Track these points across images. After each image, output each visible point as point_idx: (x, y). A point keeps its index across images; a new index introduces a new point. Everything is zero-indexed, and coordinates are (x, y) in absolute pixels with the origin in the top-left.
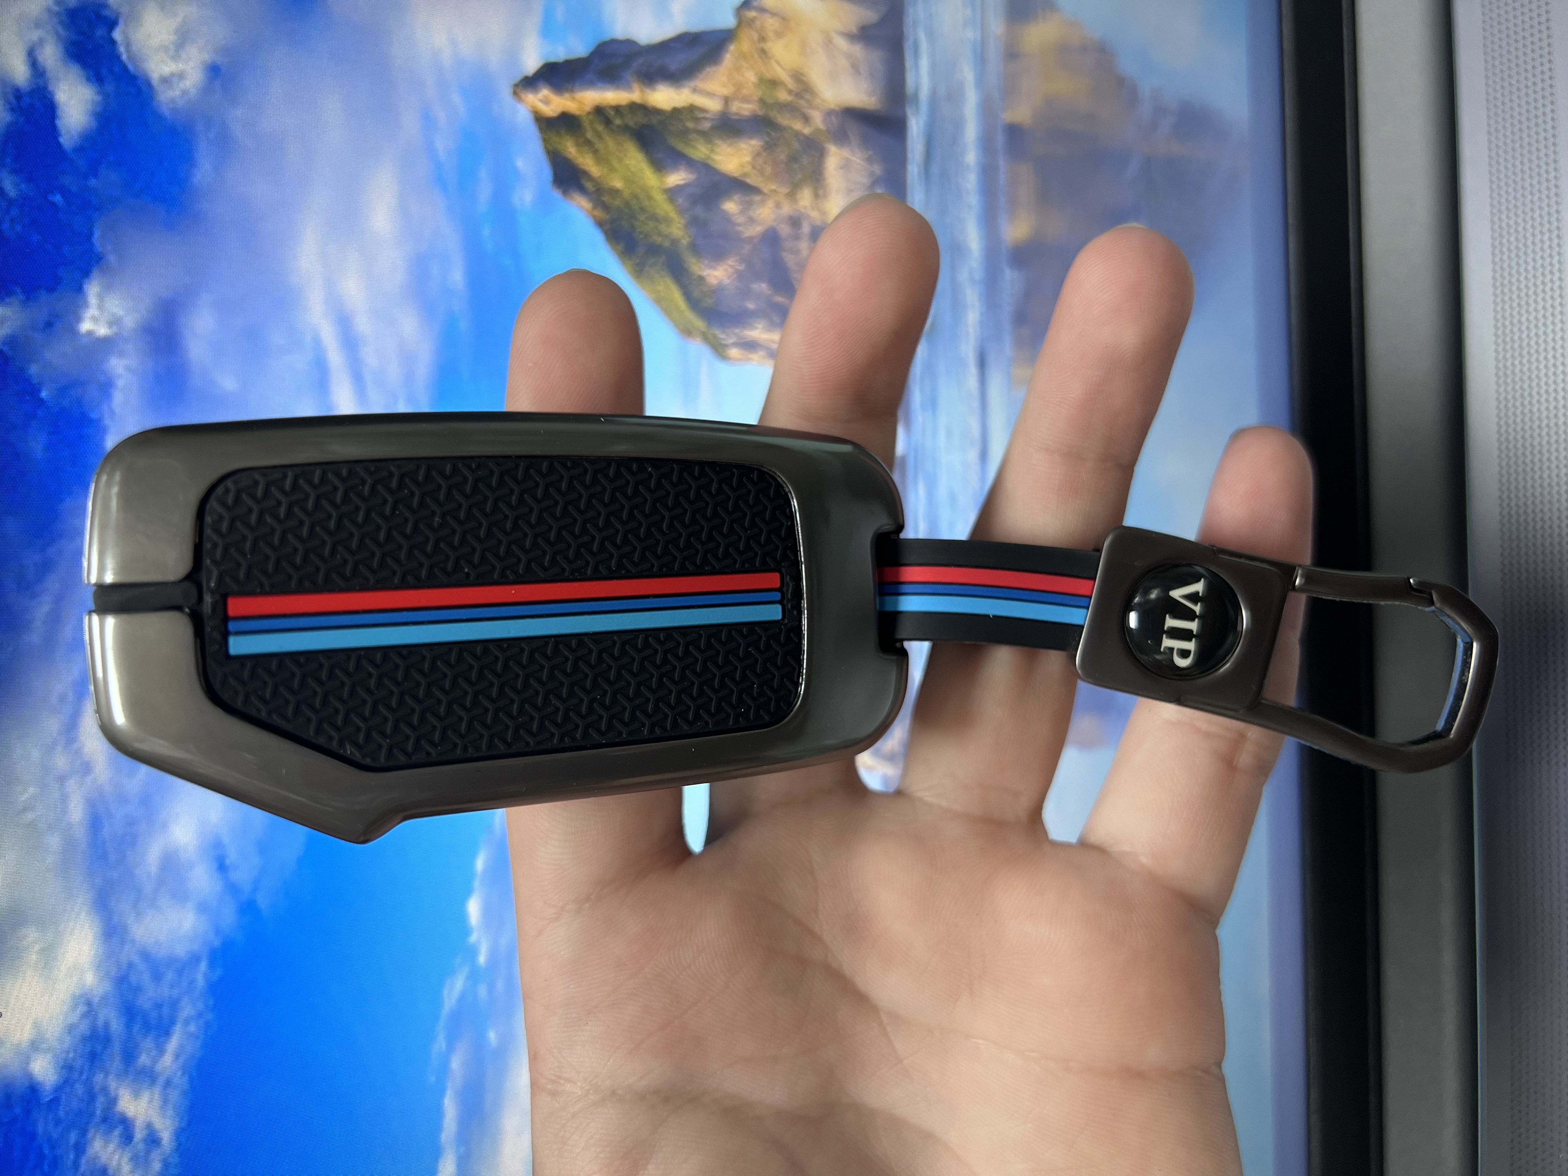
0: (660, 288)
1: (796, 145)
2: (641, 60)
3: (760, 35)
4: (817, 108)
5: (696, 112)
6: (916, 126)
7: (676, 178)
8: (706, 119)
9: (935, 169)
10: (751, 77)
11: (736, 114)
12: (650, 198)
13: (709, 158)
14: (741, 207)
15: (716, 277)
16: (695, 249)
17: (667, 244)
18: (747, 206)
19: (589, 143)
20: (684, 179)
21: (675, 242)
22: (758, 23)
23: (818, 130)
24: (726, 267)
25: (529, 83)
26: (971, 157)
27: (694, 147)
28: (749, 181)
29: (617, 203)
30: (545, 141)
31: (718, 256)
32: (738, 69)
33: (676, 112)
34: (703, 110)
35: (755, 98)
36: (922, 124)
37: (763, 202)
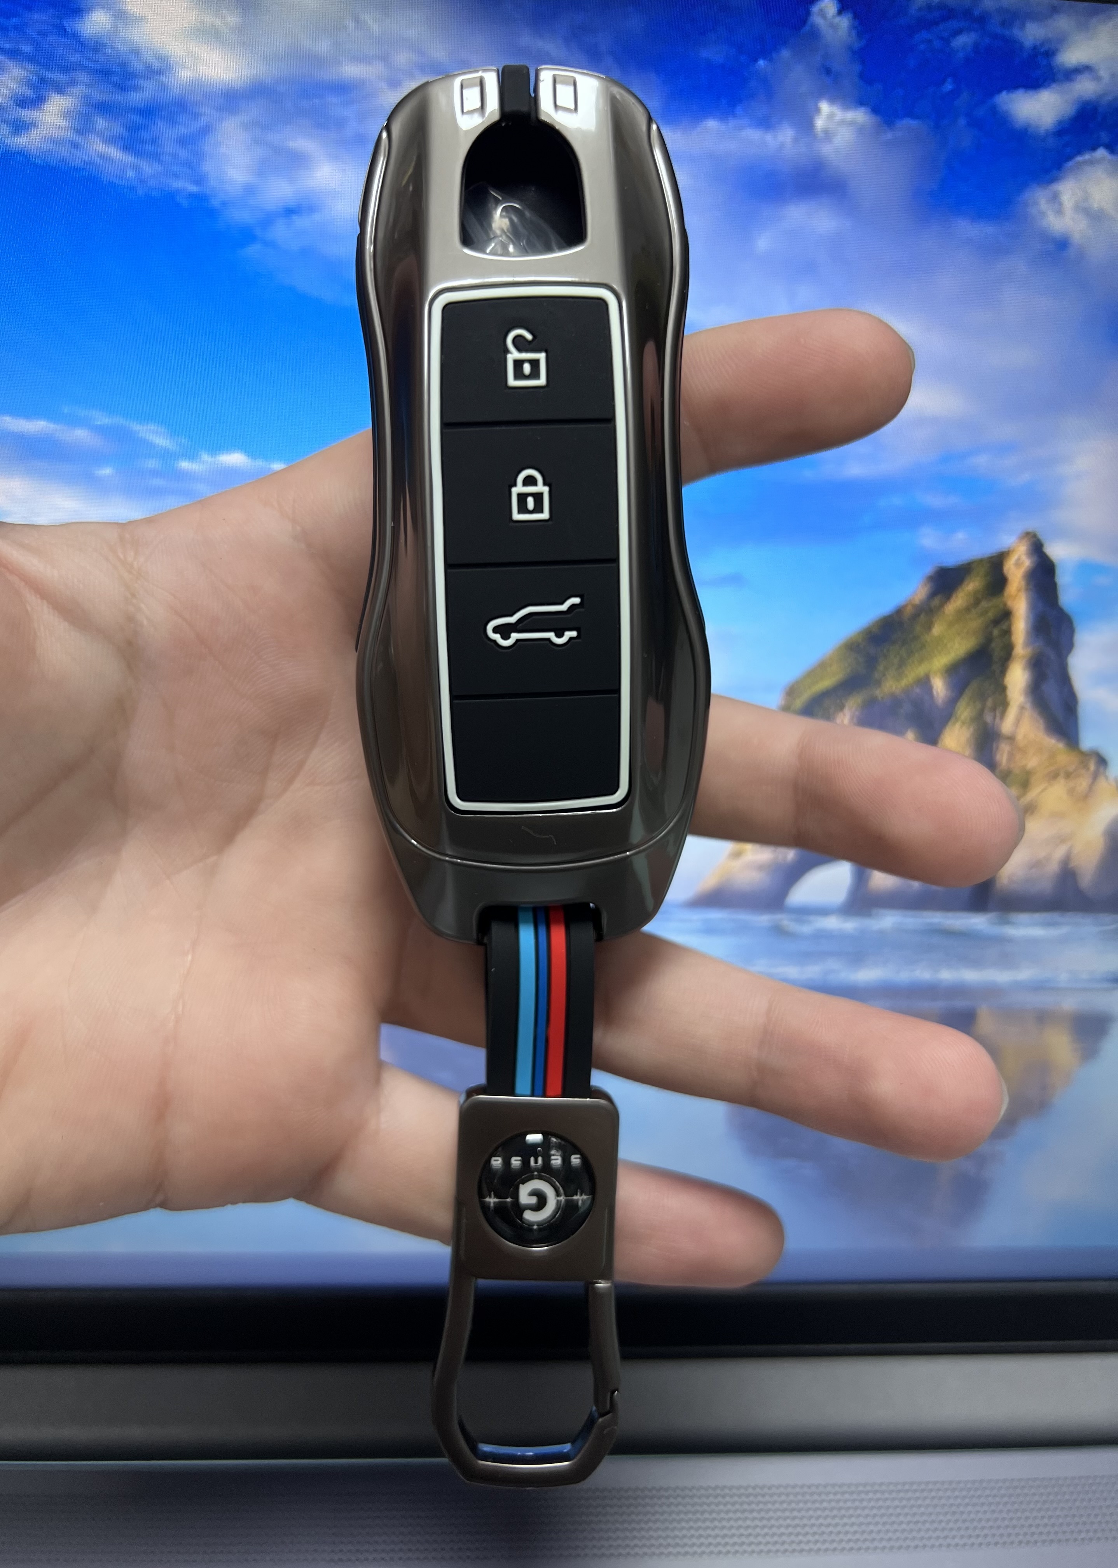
0: (833, 668)
2: (1052, 656)
3: (1072, 773)
5: (1001, 708)
7: (939, 687)
8: (994, 718)
10: (1032, 762)
11: (997, 748)
12: (921, 661)
13: (957, 720)
16: (869, 702)
17: (876, 675)
19: (976, 603)
20: (937, 693)
21: (878, 683)
22: (1083, 772)
25: (1037, 549)
27: (968, 705)
29: (918, 628)
30: (980, 561)
32: (1040, 750)
33: (1001, 689)
34: (1003, 714)
35: (1012, 764)
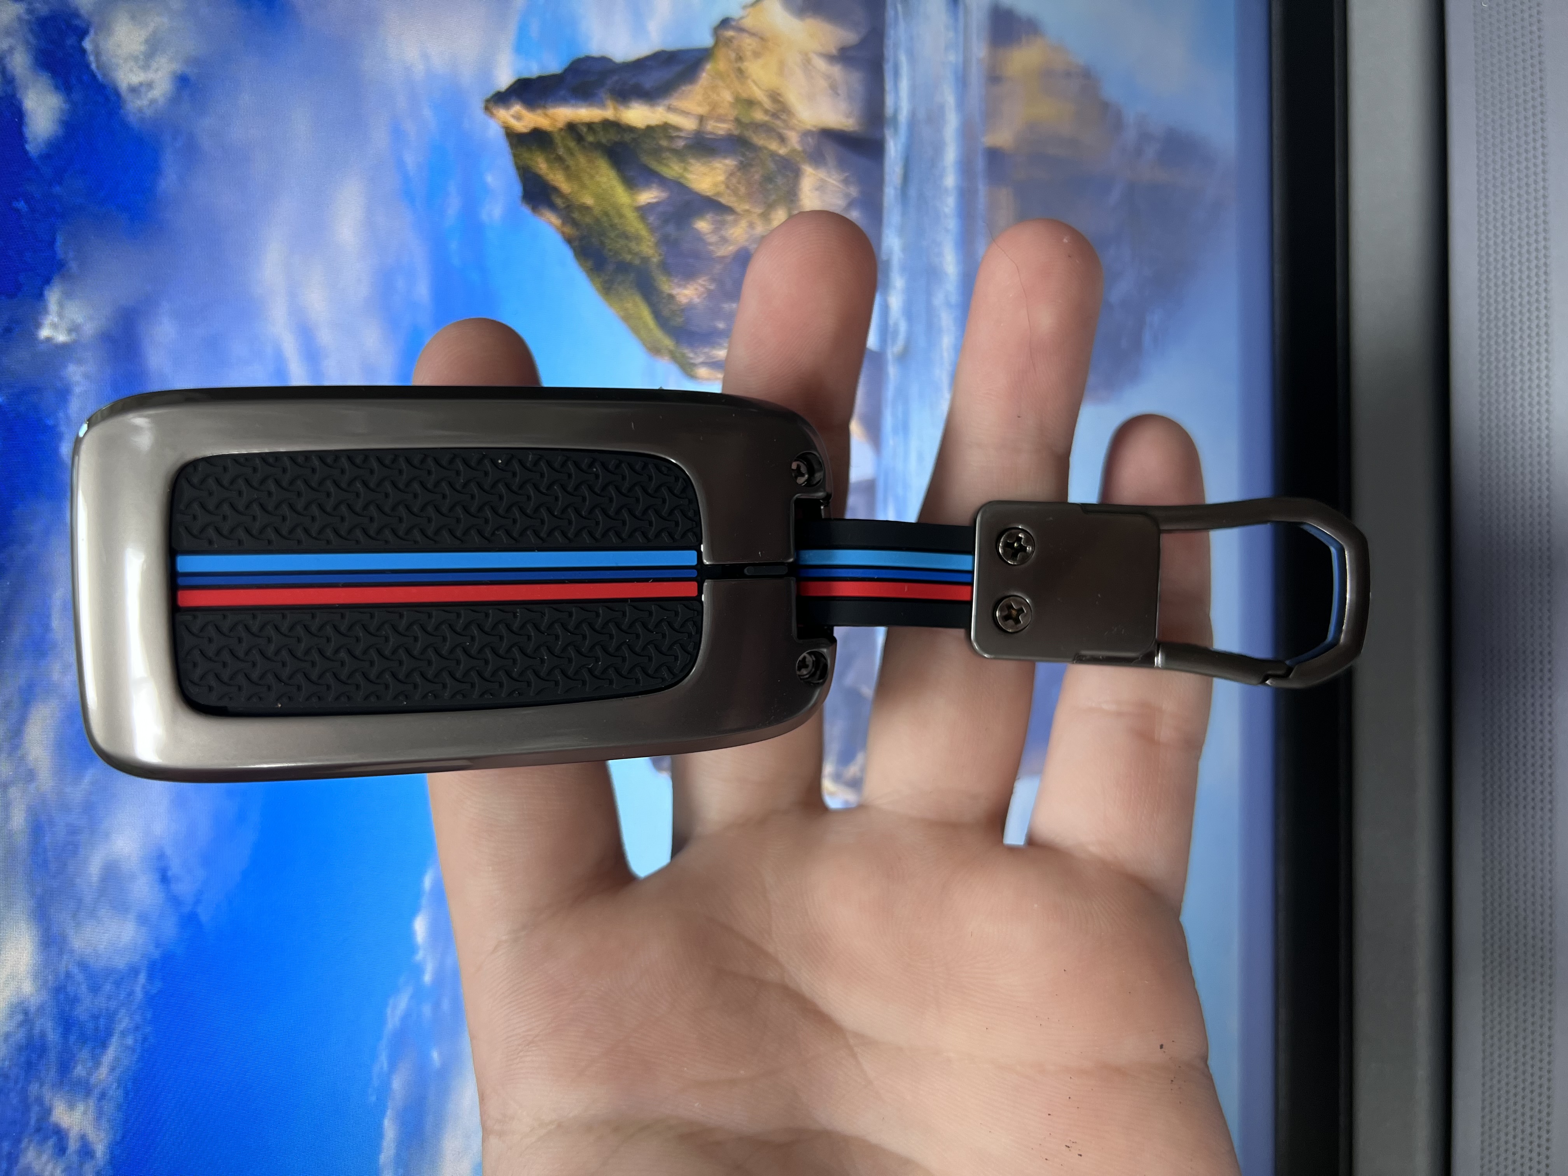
0: (629, 305)
1: (772, 166)
2: (615, 78)
3: (737, 54)
4: (792, 129)
5: (670, 131)
6: (894, 149)
7: (648, 196)
8: (680, 137)
9: (913, 192)
10: (727, 96)
11: (711, 133)
12: (621, 216)
13: (682, 176)
14: (712, 227)
15: (686, 295)
16: (666, 268)
17: (637, 262)
18: (719, 226)
19: (560, 159)
20: (655, 198)
21: (645, 260)
22: (735, 43)
23: (794, 151)
24: (696, 286)
25: (501, 98)
26: (950, 180)
27: (667, 165)
28: (723, 200)
29: (588, 220)
30: (515, 156)
31: (689, 275)
32: (714, 88)
33: (650, 130)
34: (677, 129)
35: (732, 118)
36: (900, 147)
37: (736, 222)
